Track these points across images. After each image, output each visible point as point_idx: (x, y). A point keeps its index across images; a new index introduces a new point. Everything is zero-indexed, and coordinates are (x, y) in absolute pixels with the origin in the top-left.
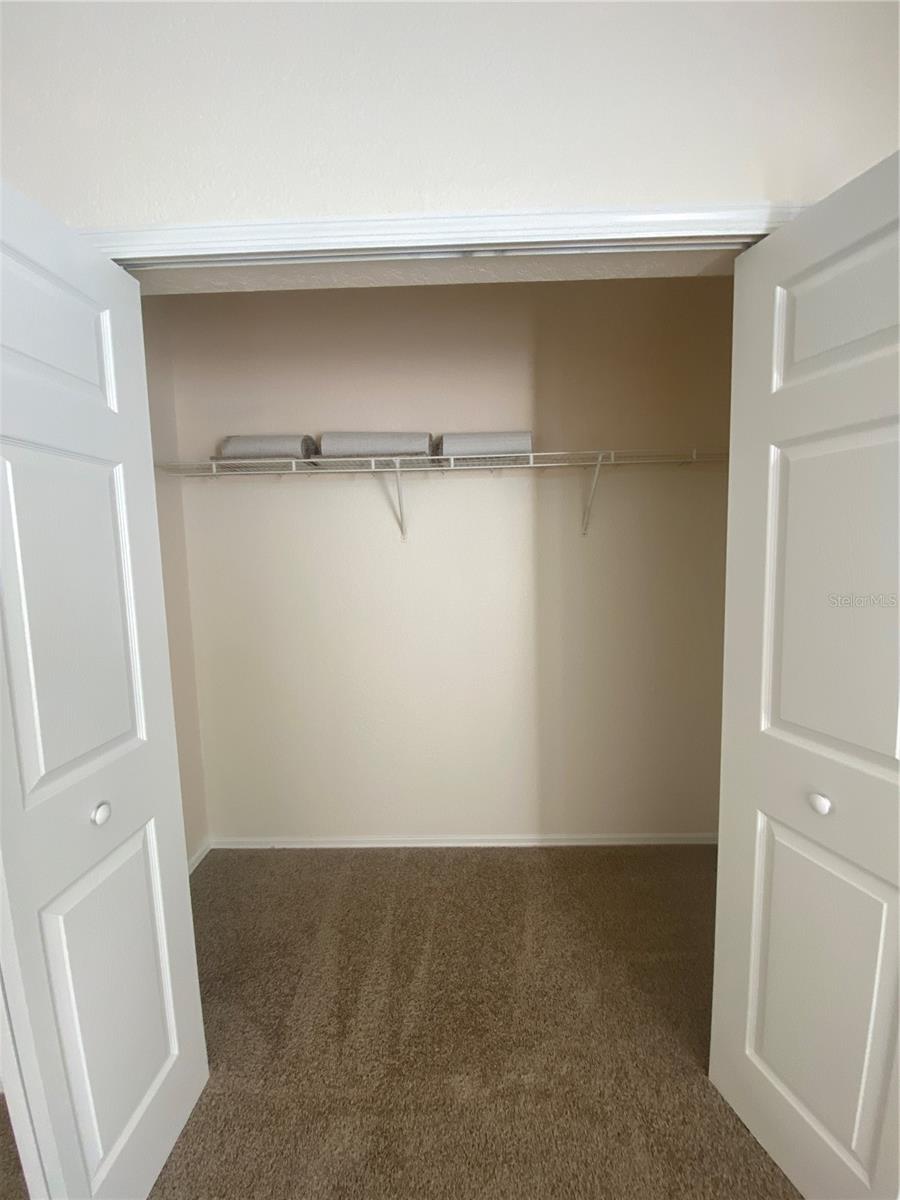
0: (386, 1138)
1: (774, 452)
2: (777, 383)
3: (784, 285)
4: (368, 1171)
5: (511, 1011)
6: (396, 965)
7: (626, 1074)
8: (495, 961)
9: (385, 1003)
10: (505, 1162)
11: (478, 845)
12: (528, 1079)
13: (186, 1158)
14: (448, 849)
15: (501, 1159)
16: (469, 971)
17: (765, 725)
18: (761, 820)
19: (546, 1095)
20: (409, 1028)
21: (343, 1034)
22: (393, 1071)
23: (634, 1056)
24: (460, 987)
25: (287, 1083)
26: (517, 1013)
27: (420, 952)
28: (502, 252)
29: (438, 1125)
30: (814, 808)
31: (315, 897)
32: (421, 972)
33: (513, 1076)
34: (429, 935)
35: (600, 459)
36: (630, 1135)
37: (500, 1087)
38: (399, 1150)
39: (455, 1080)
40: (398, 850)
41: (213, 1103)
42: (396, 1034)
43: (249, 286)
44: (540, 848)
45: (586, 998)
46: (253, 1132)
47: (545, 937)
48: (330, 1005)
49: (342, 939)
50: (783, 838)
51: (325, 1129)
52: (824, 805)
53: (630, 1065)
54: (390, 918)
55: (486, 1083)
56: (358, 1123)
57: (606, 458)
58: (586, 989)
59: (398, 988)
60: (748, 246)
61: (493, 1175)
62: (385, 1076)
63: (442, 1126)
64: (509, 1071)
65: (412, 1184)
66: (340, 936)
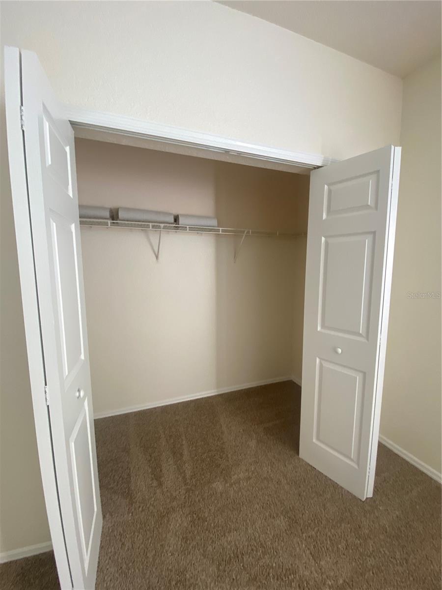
0: (195, 514)
1: (323, 239)
2: (324, 216)
3: (328, 185)
4: (193, 527)
5: (227, 455)
6: (174, 453)
7: (274, 463)
8: (215, 440)
9: (175, 468)
10: (243, 504)
11: (191, 399)
12: (241, 475)
13: (107, 555)
14: (178, 403)
15: (241, 504)
16: (206, 446)
17: (319, 329)
18: (318, 360)
19: (249, 478)
20: (188, 474)
21: (160, 484)
22: (188, 491)
23: (274, 457)
24: (204, 453)
25: (143, 510)
26: (229, 455)
27: (182, 445)
28: (239, 154)
29: (214, 502)
30: (337, 352)
31: (121, 437)
32: (186, 452)
33: (236, 476)
34: (184, 438)
35: (245, 232)
36: (281, 482)
37: (232, 481)
38: (203, 516)
39: (214, 485)
40: (155, 408)
41: (110, 530)
42: (184, 478)
43: (124, 142)
44: (218, 395)
45: (253, 443)
46: (136, 534)
47: (231, 427)
48: (150, 476)
49: (144, 450)
50: (326, 365)
51: (168, 521)
52: (340, 351)
53: (273, 460)
54: (163, 436)
55: (226, 482)
56: (181, 513)
57: (248, 232)
58: (251, 440)
59: (178, 461)
60: (315, 168)
61: (240, 511)
62: (186, 493)
63: (216, 502)
64: (234, 475)
65: (212, 525)
66: (142, 449)
